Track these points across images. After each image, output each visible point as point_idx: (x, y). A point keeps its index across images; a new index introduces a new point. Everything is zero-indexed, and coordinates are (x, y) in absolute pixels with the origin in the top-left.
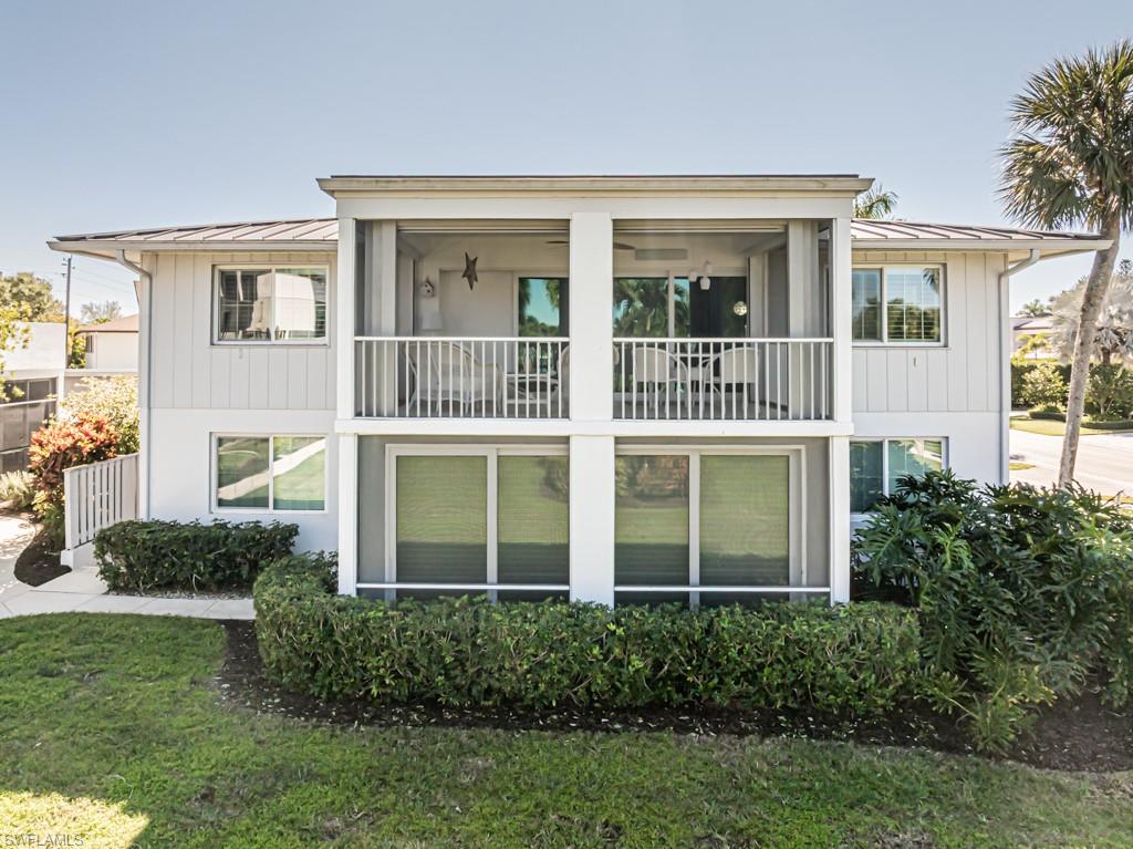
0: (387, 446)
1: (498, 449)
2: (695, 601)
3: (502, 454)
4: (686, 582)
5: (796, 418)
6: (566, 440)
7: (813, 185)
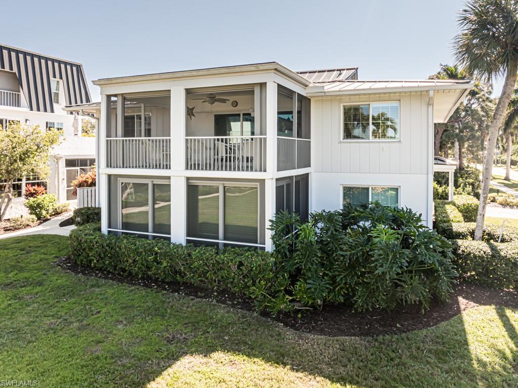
0: (118, 179)
1: (152, 181)
2: (221, 247)
3: (154, 183)
4: (218, 239)
5: (256, 171)
6: (169, 178)
7: (253, 68)
